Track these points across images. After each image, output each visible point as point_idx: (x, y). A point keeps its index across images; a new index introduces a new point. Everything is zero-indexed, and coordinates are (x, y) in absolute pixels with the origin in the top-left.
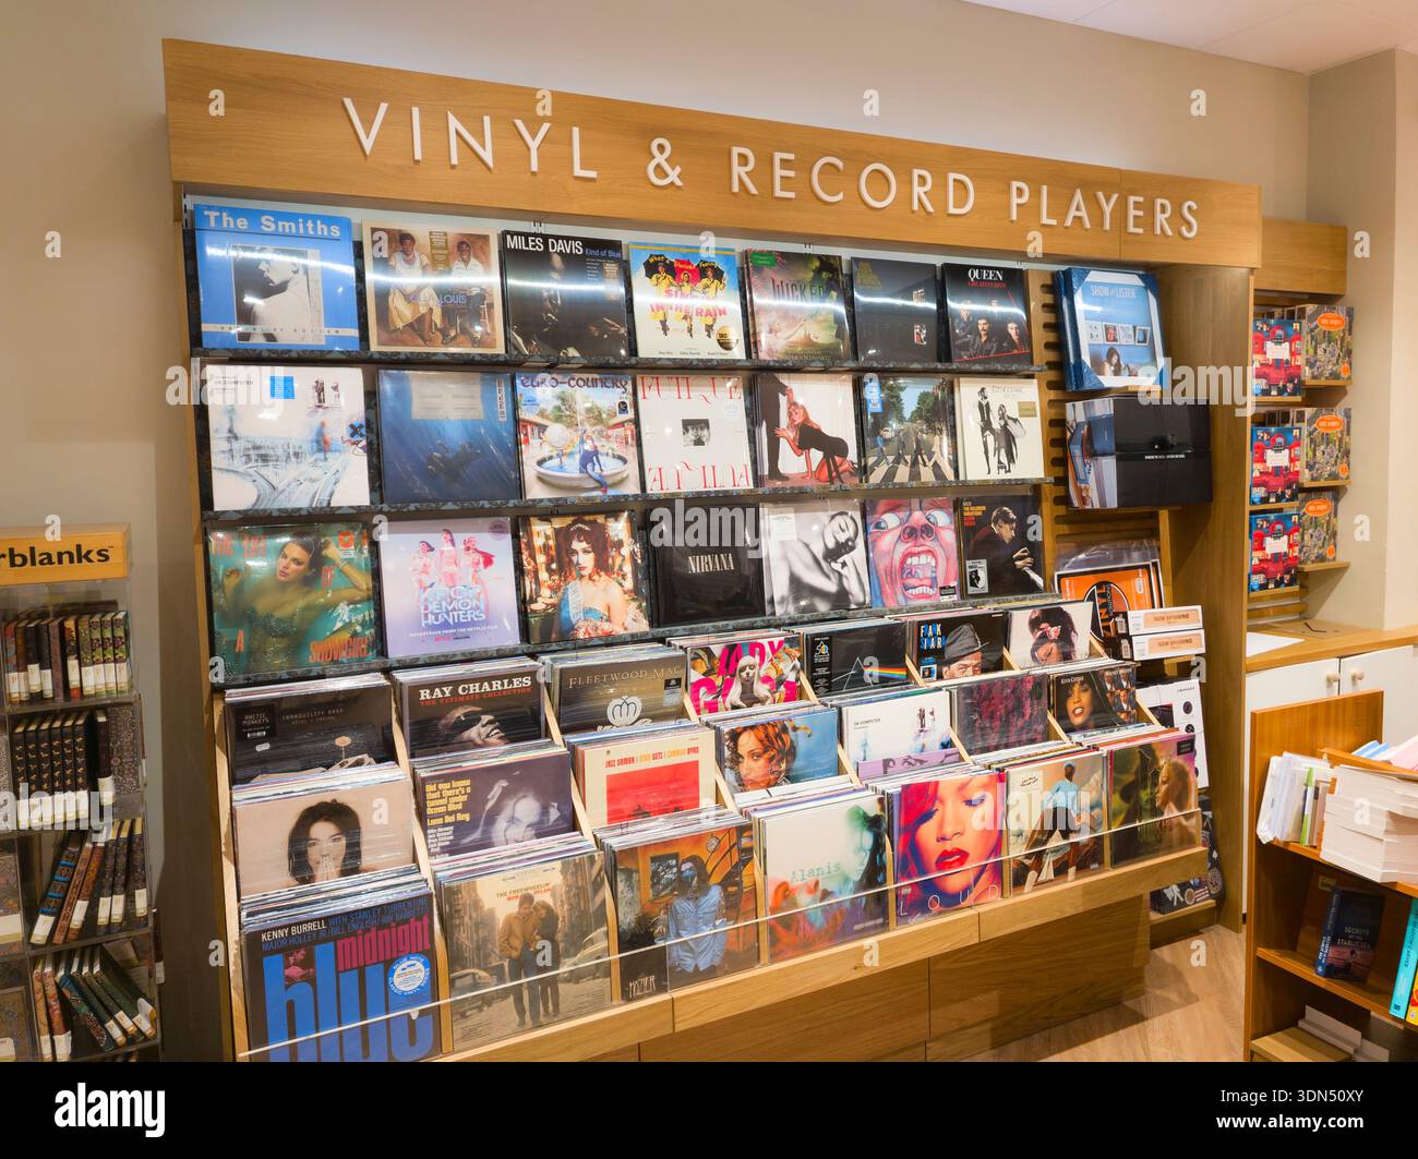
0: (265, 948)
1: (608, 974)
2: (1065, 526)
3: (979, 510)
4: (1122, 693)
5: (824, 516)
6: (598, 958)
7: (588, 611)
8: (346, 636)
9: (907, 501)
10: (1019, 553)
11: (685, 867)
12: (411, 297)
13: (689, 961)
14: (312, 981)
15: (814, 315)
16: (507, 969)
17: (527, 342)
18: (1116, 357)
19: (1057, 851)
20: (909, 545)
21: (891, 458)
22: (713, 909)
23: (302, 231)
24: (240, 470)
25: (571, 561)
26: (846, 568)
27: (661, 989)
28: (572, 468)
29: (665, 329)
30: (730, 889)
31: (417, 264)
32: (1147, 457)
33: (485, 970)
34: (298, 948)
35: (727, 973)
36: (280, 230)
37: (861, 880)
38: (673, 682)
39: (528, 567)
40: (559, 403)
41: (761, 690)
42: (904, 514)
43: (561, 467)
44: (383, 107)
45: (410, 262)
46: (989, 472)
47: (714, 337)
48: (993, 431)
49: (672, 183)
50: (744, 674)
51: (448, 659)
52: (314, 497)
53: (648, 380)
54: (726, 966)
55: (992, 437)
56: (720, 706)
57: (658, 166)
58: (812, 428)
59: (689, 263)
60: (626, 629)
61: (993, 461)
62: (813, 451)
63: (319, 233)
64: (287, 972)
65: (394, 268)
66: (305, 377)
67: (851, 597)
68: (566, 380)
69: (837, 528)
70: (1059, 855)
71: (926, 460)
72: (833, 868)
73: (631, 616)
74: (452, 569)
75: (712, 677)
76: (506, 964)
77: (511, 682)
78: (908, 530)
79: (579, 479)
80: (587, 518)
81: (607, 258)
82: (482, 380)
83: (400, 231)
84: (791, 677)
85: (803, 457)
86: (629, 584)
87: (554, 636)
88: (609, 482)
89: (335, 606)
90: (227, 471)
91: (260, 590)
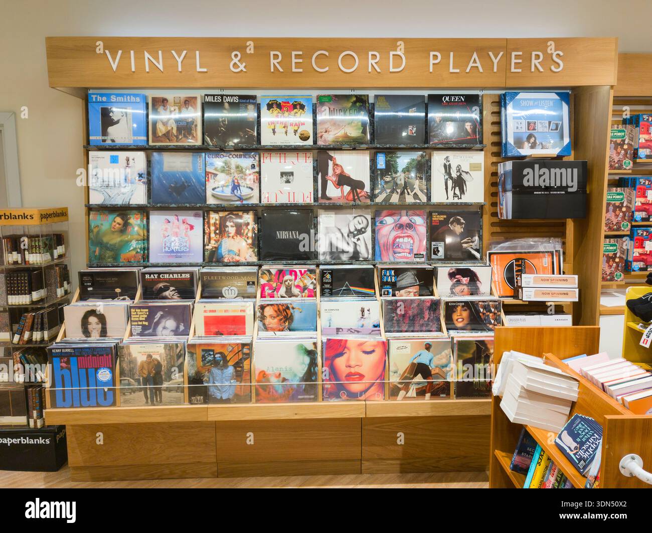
0: (54, 355)
1: (183, 391)
2: (498, 228)
3: (442, 218)
4: (491, 315)
5: (350, 217)
6: (179, 385)
7: (230, 251)
8: (134, 253)
9: (399, 211)
10: (465, 240)
11: (216, 356)
12: (165, 124)
13: (218, 394)
14: (70, 369)
15: (350, 123)
16: (141, 381)
17: (212, 140)
18: (533, 139)
19: (419, 384)
20: (399, 232)
21: (388, 191)
22: (230, 375)
23: (125, 100)
24: (99, 190)
25: (225, 230)
26: (359, 241)
27: (205, 402)
28: (228, 192)
29: (274, 132)
30: (238, 369)
31: (168, 110)
32: (535, 193)
33: (133, 379)
34: (65, 357)
35: (235, 403)
36: (118, 100)
37: (303, 377)
38: (251, 283)
39: (207, 231)
40: (223, 165)
41: (295, 291)
42: (397, 218)
43: (223, 191)
44: (120, 52)
45: (165, 110)
46: (448, 199)
47: (298, 135)
48: (451, 178)
49: (242, 70)
50: (287, 283)
51: (171, 265)
52: (123, 200)
53: (266, 155)
54: (235, 400)
55: (451, 181)
56: (275, 295)
57: (235, 64)
58: (346, 176)
59: (288, 103)
60: (246, 260)
61: (451, 193)
62: (345, 186)
63: (132, 100)
64: (61, 364)
65: (159, 112)
66: (122, 155)
67: (360, 254)
68: (228, 155)
69: (357, 223)
70: (420, 386)
71: (410, 192)
72: (288, 369)
73: (249, 254)
74: (177, 230)
75: (271, 283)
76: (141, 379)
77: (181, 275)
78: (398, 225)
79: (230, 196)
80: (234, 213)
81: (249, 103)
82: (193, 155)
83: (162, 98)
84: (311, 287)
85: (340, 189)
86: (250, 241)
87: (214, 260)
88: (244, 198)
89: (131, 241)
90: (94, 190)
91: (105, 234)
